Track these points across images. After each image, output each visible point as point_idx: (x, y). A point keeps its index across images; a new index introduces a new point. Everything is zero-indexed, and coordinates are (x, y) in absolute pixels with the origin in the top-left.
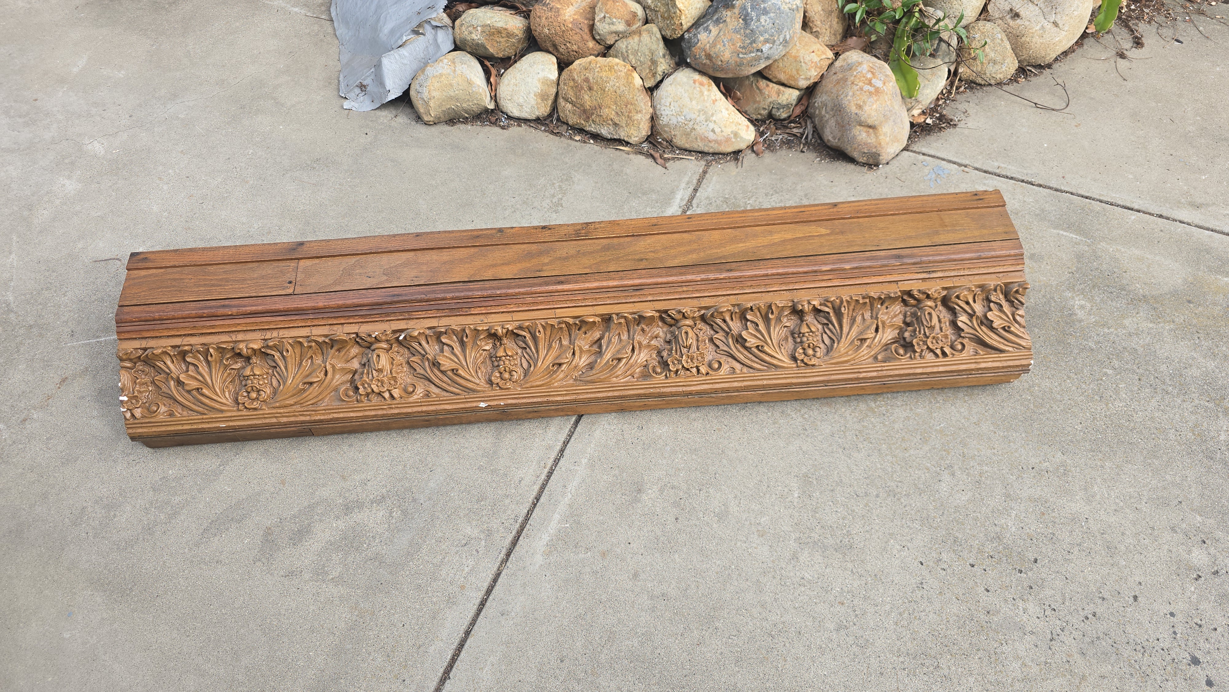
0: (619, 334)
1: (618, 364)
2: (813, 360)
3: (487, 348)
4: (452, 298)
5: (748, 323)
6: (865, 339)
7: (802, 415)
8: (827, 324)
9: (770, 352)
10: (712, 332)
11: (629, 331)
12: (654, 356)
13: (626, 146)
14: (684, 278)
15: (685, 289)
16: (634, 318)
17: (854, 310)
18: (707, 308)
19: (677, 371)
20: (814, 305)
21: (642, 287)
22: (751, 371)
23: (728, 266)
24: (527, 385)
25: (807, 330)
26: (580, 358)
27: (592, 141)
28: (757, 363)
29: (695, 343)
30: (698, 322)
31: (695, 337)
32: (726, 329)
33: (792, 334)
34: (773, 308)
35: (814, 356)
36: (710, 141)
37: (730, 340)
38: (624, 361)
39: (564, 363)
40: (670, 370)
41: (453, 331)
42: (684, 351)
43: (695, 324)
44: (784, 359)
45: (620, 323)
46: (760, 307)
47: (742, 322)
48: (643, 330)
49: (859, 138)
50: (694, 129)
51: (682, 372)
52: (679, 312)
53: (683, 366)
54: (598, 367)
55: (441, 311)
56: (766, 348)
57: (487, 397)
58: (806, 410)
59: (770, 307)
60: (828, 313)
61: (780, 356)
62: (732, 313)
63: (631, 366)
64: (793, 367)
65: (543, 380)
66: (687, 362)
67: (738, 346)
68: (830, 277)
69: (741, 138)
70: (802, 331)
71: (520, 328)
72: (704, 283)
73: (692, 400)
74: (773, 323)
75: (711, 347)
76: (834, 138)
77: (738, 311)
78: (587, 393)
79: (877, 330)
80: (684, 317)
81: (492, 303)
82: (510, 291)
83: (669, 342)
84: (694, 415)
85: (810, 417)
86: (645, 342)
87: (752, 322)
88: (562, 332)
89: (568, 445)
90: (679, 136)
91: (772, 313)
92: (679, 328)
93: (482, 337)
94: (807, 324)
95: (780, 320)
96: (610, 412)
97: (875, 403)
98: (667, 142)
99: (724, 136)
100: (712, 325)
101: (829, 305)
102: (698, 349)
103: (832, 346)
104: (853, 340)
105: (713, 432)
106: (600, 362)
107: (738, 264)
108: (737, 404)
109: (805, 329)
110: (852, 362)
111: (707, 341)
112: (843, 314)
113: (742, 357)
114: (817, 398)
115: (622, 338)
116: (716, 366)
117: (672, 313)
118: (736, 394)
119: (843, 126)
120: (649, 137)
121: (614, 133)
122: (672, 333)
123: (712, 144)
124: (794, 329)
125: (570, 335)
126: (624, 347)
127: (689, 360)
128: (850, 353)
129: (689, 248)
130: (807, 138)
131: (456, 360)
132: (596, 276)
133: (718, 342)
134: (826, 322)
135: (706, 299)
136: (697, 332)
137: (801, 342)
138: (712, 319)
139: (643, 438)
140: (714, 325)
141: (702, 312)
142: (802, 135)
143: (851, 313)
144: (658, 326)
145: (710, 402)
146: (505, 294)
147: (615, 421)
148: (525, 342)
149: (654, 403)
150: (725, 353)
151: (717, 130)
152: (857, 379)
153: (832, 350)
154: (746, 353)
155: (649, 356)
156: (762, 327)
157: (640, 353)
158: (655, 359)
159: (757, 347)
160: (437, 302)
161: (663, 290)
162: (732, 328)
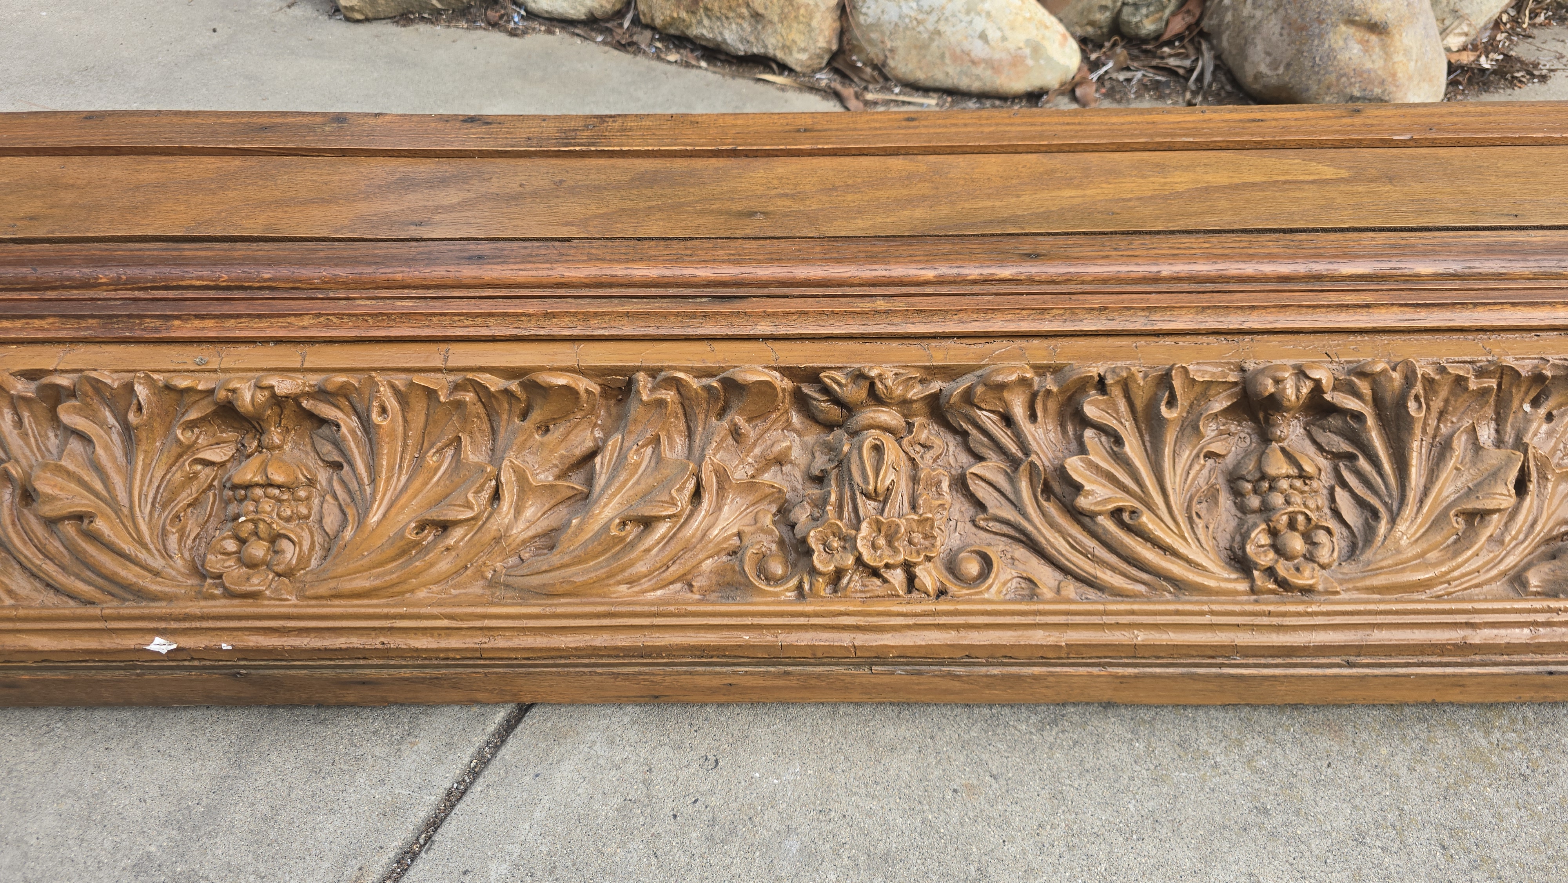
0: (656, 440)
1: (640, 537)
2: (1307, 573)
3: (215, 455)
4: (116, 284)
5: (1089, 433)
6: (1484, 514)
7: (1250, 760)
8: (1352, 457)
9: (1159, 531)
10: (964, 458)
11: (690, 434)
12: (767, 520)
13: (781, 74)
14: (880, 271)
15: (881, 304)
16: (708, 389)
17: (1442, 414)
18: (951, 373)
19: (839, 574)
20: (1317, 382)
21: (742, 291)
22: (1092, 594)
23: (1027, 246)
24: (323, 590)
25: (1285, 468)
26: (518, 511)
27: (703, 64)
28: (1113, 569)
29: (903, 487)
30: (918, 421)
31: (905, 467)
32: (1013, 448)
33: (1234, 480)
34: (1177, 383)
35: (1310, 558)
36: (974, 63)
37: (1024, 485)
38: (662, 529)
39: (456, 523)
40: (814, 572)
41: (98, 386)
42: (867, 507)
43: (910, 425)
44: (1205, 562)
45: (661, 403)
46: (1131, 376)
47: (1064, 431)
48: (736, 433)
49: (1344, 56)
50: (938, 33)
51: (854, 581)
52: (859, 376)
53: (859, 560)
54: (570, 545)
55: (72, 323)
56: (1146, 520)
57: (177, 619)
58: (1261, 741)
59: (1165, 380)
60: (1358, 417)
61: (1192, 552)
62: (1034, 396)
63: (686, 549)
64: (1236, 593)
65: (378, 576)
66: (874, 547)
67: (1051, 508)
68: (1369, 298)
69: (1049, 59)
70: (1272, 471)
71: (322, 394)
72: (944, 290)
73: (886, 679)
74: (1170, 437)
75: (959, 508)
76: (1274, 65)
77: (1055, 389)
78: (523, 629)
79: (1521, 487)
80: (876, 398)
81: (241, 308)
82: (306, 273)
83: (819, 480)
84: (890, 732)
85: (1276, 765)
86: (740, 473)
87: (1101, 429)
88: (465, 419)
89: (460, 806)
90: (901, 52)
91: (1172, 402)
92: (854, 434)
93: (193, 415)
94: (1283, 450)
95: (1196, 429)
96: (619, 701)
97: (1487, 733)
98: (875, 67)
99: (1008, 51)
100: (965, 434)
101: (1364, 387)
102: (914, 507)
103: (1370, 531)
104: (1444, 514)
105: (949, 795)
106: (580, 528)
107: (1061, 240)
108: (1033, 705)
109: (1278, 466)
110: (1440, 589)
111: (945, 485)
112: (1410, 420)
113: (1061, 544)
114: (1295, 706)
115: (666, 452)
116: (973, 568)
117: (837, 380)
118: (1036, 670)
119: (1302, 29)
120: (834, 56)
121: (752, 39)
122: (831, 449)
123: (978, 70)
124: (1238, 465)
125: (494, 432)
126: (666, 484)
127: (881, 541)
128: (1433, 556)
129: (905, 192)
130: (1200, 78)
131: (99, 486)
132: (596, 249)
133: (982, 491)
134: (1346, 447)
135: (950, 343)
136: (916, 452)
137: (1266, 509)
138: (967, 409)
139: (715, 801)
140: (973, 431)
141: (936, 386)
142: (1191, 71)
143: (1433, 422)
144: (788, 426)
145: (946, 692)
146: (287, 280)
147: (632, 735)
148: (338, 445)
149: (761, 682)
150: (1005, 529)
151: (993, 35)
152: (1464, 648)
153: (1369, 540)
154: (1075, 531)
155: (749, 519)
156: (1132, 448)
157: (719, 508)
158: (768, 532)
159: (1116, 514)
160: (65, 294)
161: (809, 305)
162: (1034, 446)
